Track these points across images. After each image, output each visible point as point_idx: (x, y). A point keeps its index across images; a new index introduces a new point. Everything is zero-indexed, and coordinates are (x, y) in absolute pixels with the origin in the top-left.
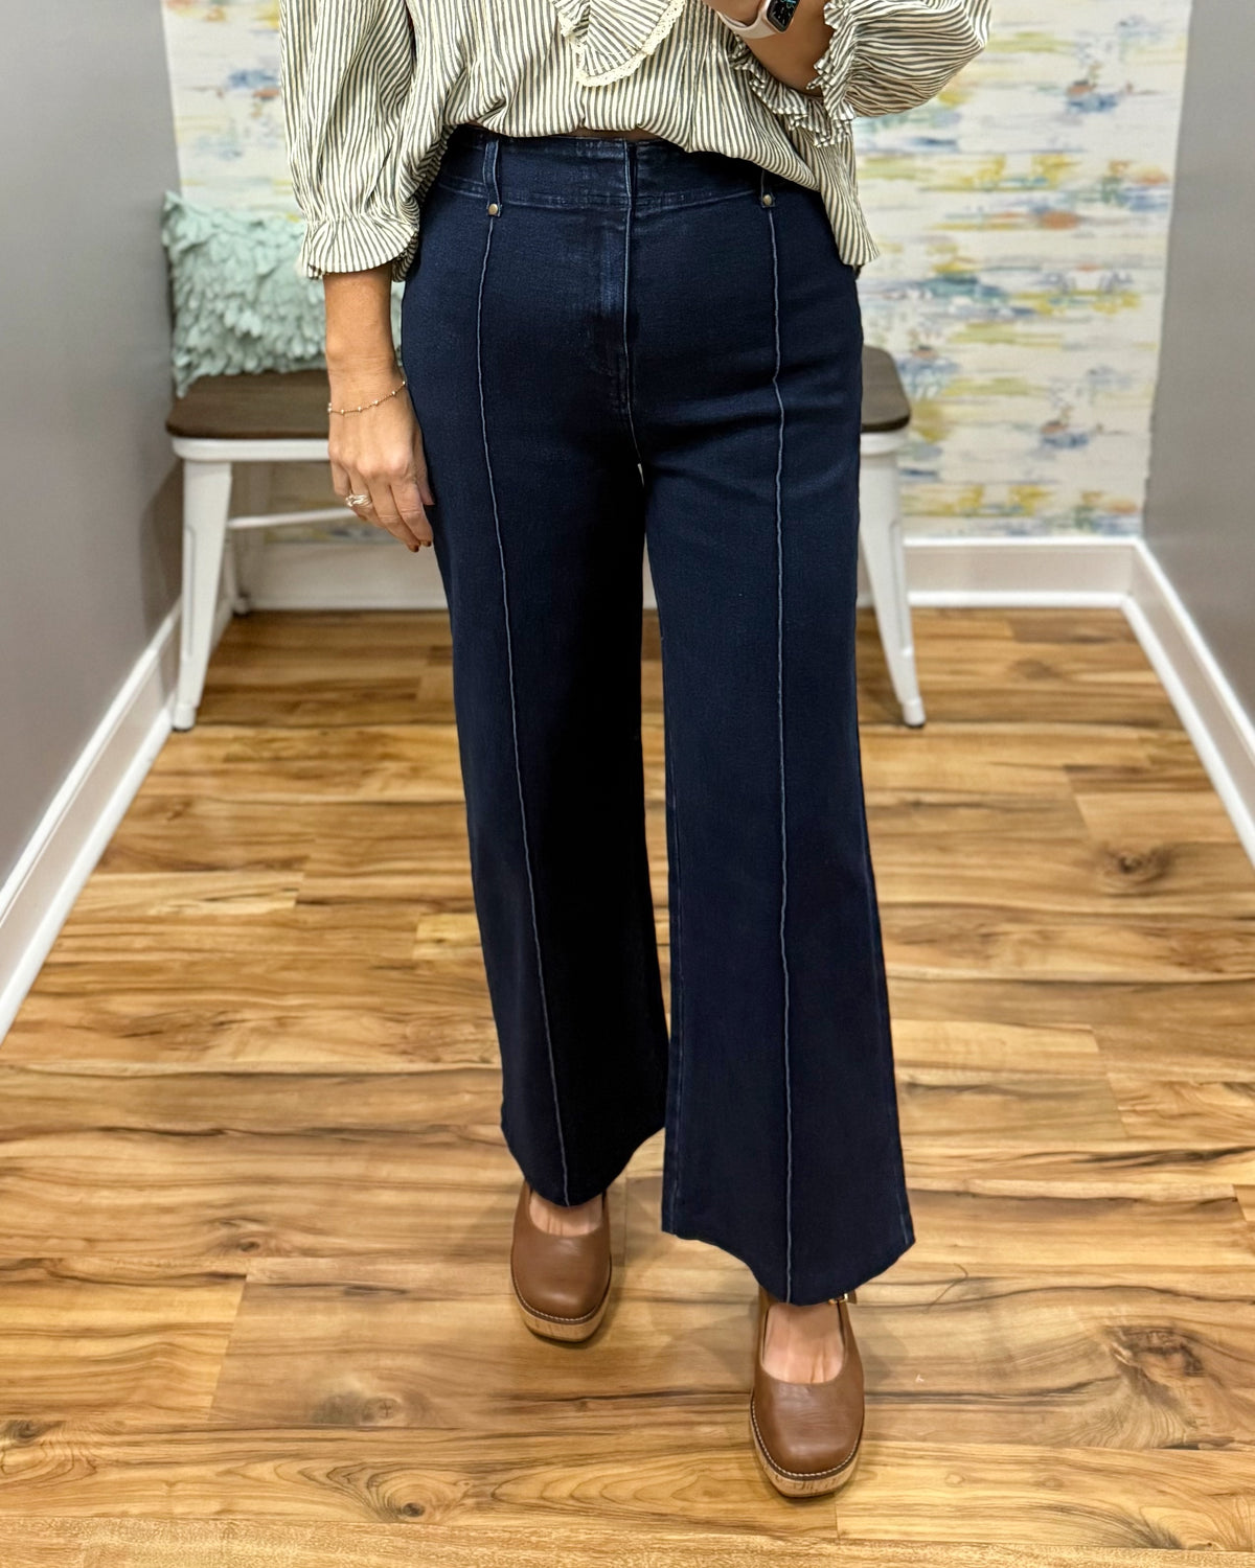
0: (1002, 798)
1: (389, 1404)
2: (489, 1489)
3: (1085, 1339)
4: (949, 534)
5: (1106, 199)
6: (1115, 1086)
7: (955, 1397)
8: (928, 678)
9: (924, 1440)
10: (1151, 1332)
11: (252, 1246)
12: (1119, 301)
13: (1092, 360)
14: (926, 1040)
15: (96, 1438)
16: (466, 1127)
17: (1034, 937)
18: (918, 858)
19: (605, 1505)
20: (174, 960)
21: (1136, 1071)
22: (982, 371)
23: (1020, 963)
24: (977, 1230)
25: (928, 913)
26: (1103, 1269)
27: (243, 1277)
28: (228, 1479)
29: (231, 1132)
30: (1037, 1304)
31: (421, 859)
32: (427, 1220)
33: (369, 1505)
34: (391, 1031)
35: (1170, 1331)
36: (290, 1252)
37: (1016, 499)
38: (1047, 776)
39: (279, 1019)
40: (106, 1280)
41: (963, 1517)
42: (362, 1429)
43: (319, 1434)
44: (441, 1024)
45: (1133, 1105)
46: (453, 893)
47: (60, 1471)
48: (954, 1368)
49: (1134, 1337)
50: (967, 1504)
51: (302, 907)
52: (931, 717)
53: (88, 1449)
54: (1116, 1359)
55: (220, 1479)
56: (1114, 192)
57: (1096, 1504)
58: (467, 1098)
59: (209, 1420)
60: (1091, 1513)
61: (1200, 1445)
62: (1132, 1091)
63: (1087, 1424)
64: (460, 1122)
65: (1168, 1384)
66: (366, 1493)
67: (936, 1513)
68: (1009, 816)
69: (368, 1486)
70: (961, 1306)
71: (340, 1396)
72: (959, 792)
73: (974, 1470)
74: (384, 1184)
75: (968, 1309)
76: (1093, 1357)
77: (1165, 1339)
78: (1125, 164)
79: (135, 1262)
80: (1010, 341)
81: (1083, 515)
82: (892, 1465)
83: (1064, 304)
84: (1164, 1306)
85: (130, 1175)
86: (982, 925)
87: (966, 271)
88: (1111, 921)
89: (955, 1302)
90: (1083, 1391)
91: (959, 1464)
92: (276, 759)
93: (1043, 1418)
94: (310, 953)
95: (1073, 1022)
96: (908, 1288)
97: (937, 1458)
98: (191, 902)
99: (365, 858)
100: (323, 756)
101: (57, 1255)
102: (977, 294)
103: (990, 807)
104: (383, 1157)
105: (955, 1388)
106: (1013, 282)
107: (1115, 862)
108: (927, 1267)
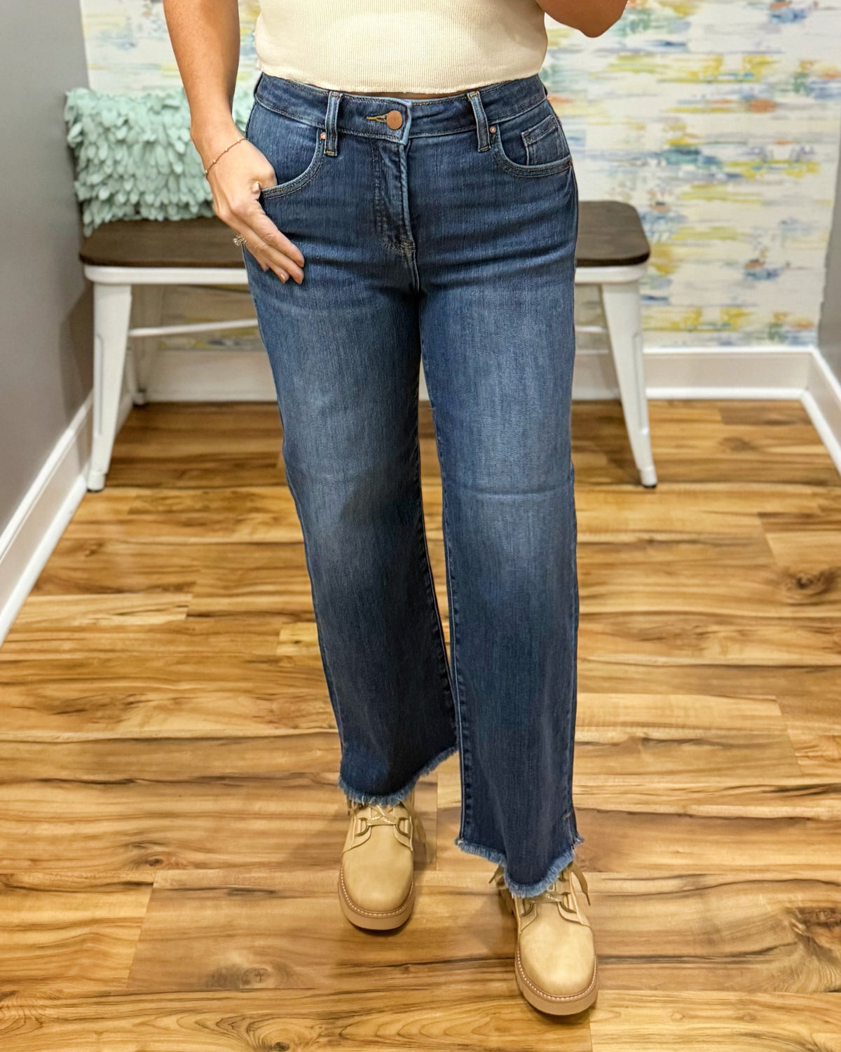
0: (713, 536)
1: (262, 972)
2: (338, 1031)
3: (774, 916)
4: (675, 345)
5: (798, 88)
6: (792, 739)
7: (678, 958)
8: (660, 450)
9: (656, 989)
10: (820, 912)
11: (157, 862)
12: (804, 168)
13: (783, 213)
14: (656, 708)
15: (41, 1002)
16: (318, 774)
17: (734, 634)
18: (652, 580)
19: (423, 1040)
20: (94, 658)
21: (808, 728)
22: (702, 221)
23: (724, 652)
24: (692, 842)
25: (658, 618)
26: (785, 868)
27: (152, 884)
28: (143, 1028)
29: (140, 781)
30: (737, 892)
31: (281, 583)
32: (290, 840)
33: (248, 1044)
34: (261, 707)
35: (833, 911)
36: (187, 866)
37: (726, 318)
38: (746, 521)
39: (174, 699)
40: (48, 888)
41: (684, 1042)
42: (243, 991)
43: (210, 995)
44: (298, 702)
45: (807, 752)
47: (15, 1026)
48: (676, 938)
49: (807, 915)
50: (687, 1033)
51: (191, 619)
52: (661, 479)
53: (36, 1010)
54: (793, 930)
55: (135, 1029)
56: (803, 84)
57: (780, 1031)
58: (319, 753)
59: (127, 987)
60: (776, 1037)
62: (805, 742)
63: (773, 976)
64: (312, 770)
65: (832, 948)
66: (245, 1035)
67: (664, 1040)
68: (717, 550)
69: (248, 1030)
70: (682, 894)
71: (227, 969)
72: (681, 532)
73: (690, 1009)
74: (259, 816)
75: (687, 897)
76: (778, 929)
77: (829, 916)
78: (811, 63)
79: (71, 876)
80: (724, 199)
81: (774, 330)
82: (633, 1007)
83: (764, 171)
84: (829, 893)
85: (64, 813)
86: (697, 627)
87: (690, 145)
88: (790, 623)
89: (677, 892)
90: (770, 953)
91: (681, 1005)
92: (170, 512)
93: (742, 973)
94: (198, 652)
95: (762, 694)
96: (643, 882)
97: (665, 1002)
98: (106, 616)
99: (239, 583)
100: (206, 509)
101: (9, 871)
102: (700, 163)
103: (704, 543)
104: (258, 797)
105: (677, 952)
106: (725, 153)
107: (794, 581)
108: (656, 867)
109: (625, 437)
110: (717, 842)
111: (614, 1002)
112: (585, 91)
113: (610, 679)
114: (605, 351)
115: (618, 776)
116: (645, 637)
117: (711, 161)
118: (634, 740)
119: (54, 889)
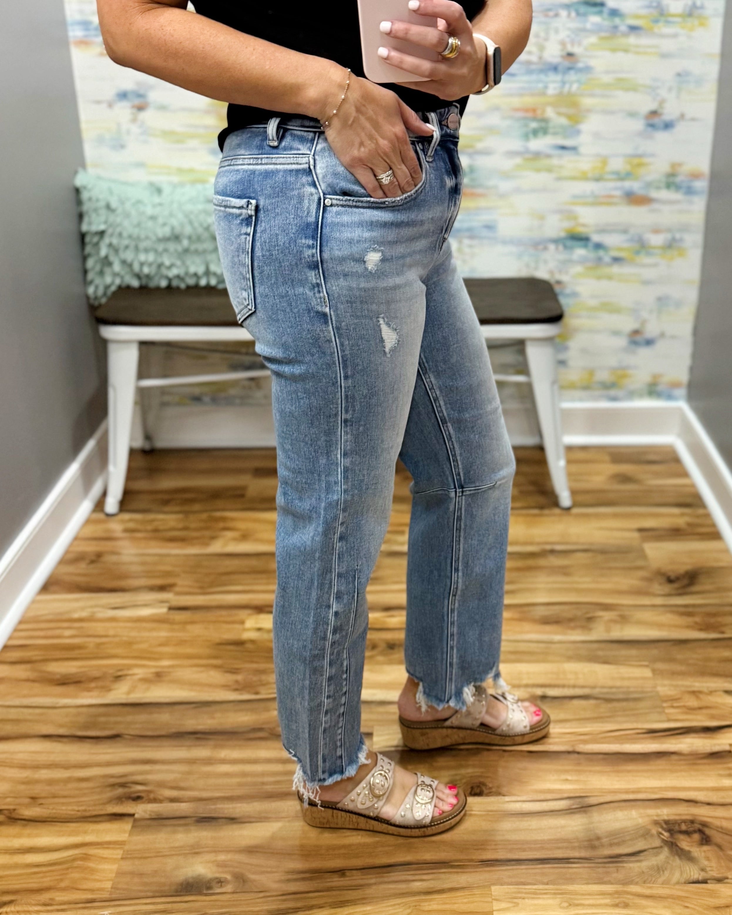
0: (601, 546)
1: (222, 880)
3: (643, 827)
5: (669, 186)
6: (661, 693)
7: (566, 860)
9: (547, 884)
10: (681, 823)
11: (139, 798)
12: (675, 253)
13: (659, 290)
14: (552, 673)
15: (37, 908)
16: (274, 728)
17: (616, 618)
18: (551, 579)
20: (90, 642)
21: (676, 686)
22: (593, 297)
23: (608, 631)
24: (579, 771)
25: (556, 607)
26: (653, 790)
27: (133, 815)
29: (126, 737)
30: (614, 809)
31: (247, 584)
32: (249, 779)
34: (229, 678)
35: (692, 822)
36: (163, 801)
37: (614, 378)
38: (627, 534)
39: (157, 673)
40: (44, 820)
42: (206, 895)
43: (178, 899)
44: (259, 674)
45: (672, 703)
48: (565, 845)
49: (671, 825)
51: (172, 611)
54: (661, 837)
56: (673, 182)
59: (110, 895)
61: (709, 881)
62: (671, 696)
63: (643, 872)
64: (269, 726)
65: (691, 850)
68: (605, 556)
70: (569, 811)
71: (192, 878)
72: (576, 544)
73: (575, 899)
74: (223, 761)
75: (575, 813)
76: (647, 836)
77: (689, 826)
78: (680, 164)
79: (65, 810)
80: (610, 278)
81: (652, 388)
82: (529, 898)
83: (642, 255)
84: (689, 808)
85: (60, 761)
86: (586, 613)
87: (583, 233)
88: (662, 609)
89: (566, 810)
90: (642, 854)
91: (568, 896)
92: (156, 530)
93: (617, 870)
94: (177, 637)
95: (638, 661)
96: (538, 803)
97: (555, 894)
98: (101, 610)
99: (212, 584)
100: (186, 529)
101: (11, 807)
102: (590, 248)
103: (593, 551)
104: (222, 747)
105: (565, 855)
106: (612, 240)
107: (664, 578)
108: (550, 791)
110: (599, 772)
111: (514, 895)
112: (496, 187)
116: (547, 621)
117: (598, 246)
118: (534, 697)
119: (49, 820)
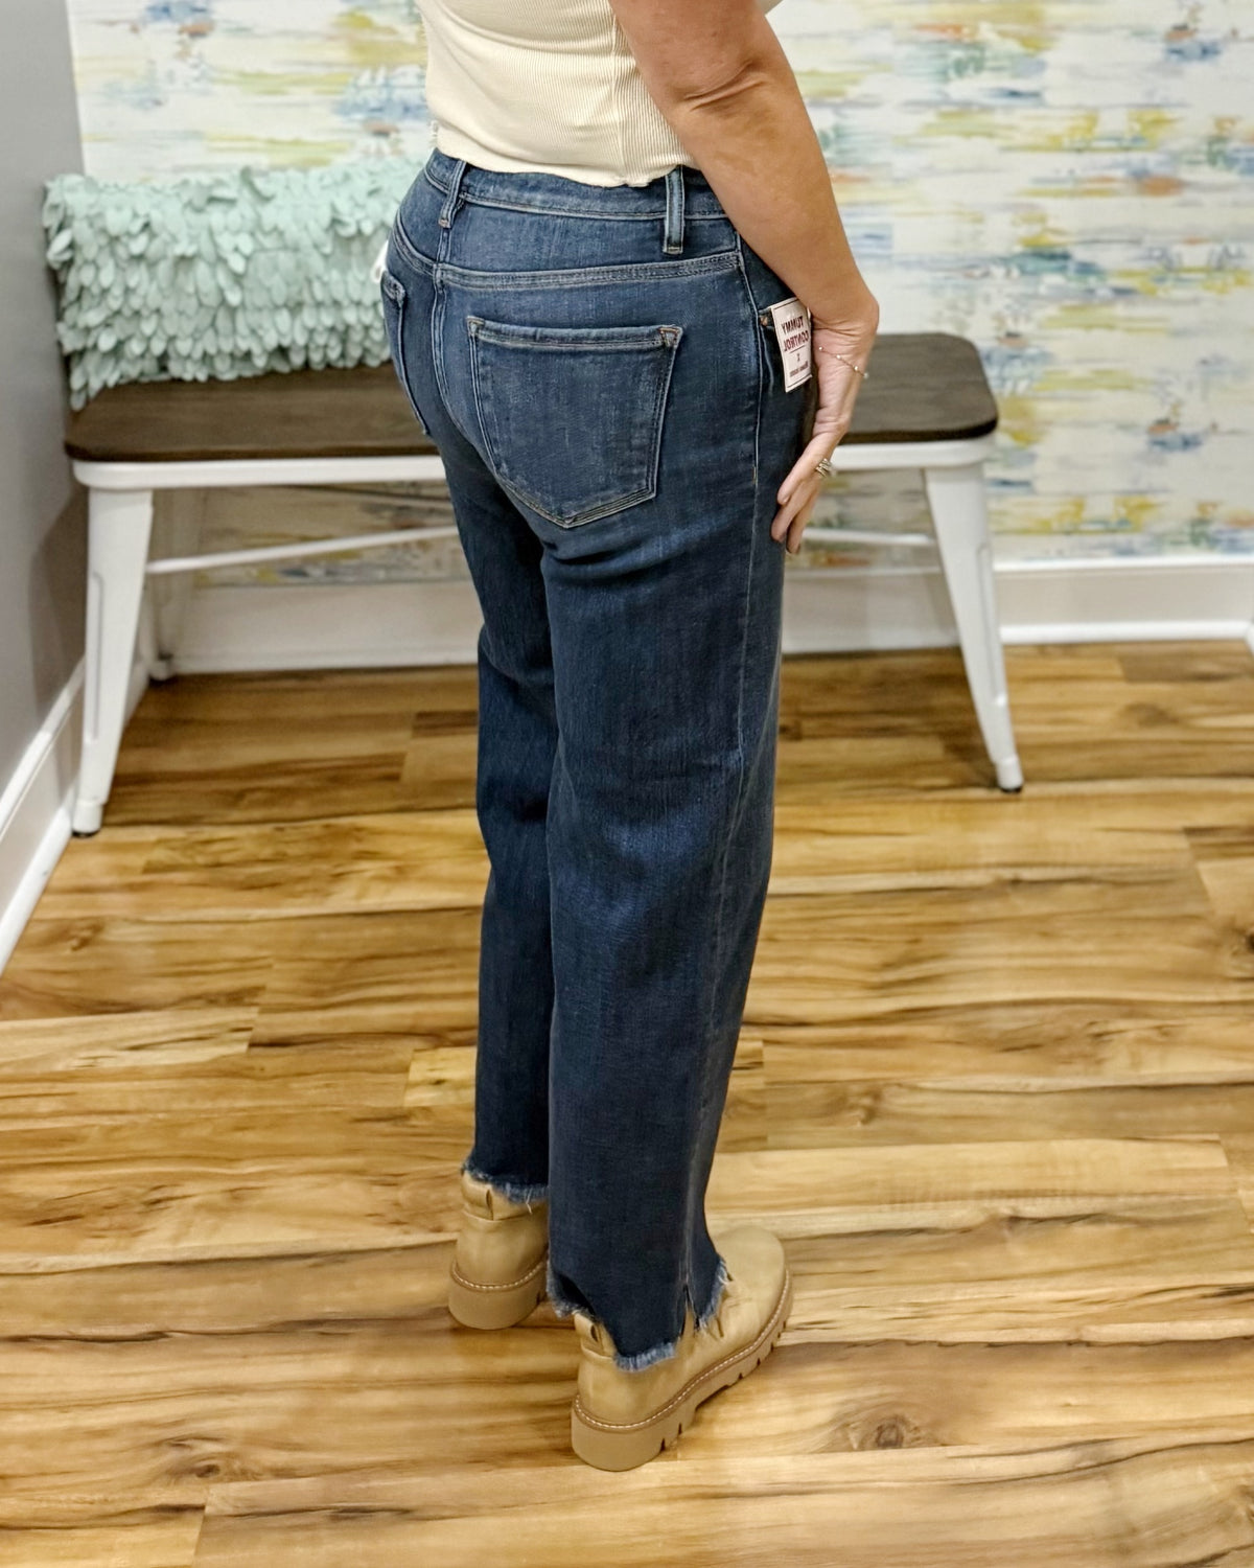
0: (1113, 870)
3: (1221, 1502)
4: (1046, 556)
5: (1213, 159)
6: (1247, 1205)
8: (1026, 729)
11: (210, 1470)
12: (1230, 279)
13: (1202, 347)
14: (1030, 1165)
17: (1150, 1034)
18: (1017, 948)
20: (90, 1126)
22: (1079, 361)
23: (1136, 1064)
24: (1091, 1386)
25: (1030, 1012)
27: (201, 1508)
29: (177, 1336)
30: (1163, 1466)
31: (412, 982)
34: (380, 1198)
36: (260, 1474)
37: (1123, 511)
38: (1165, 842)
39: (232, 1191)
40: (25, 1524)
46: (455, 1022)
51: (258, 1051)
52: (1030, 777)
54: (1252, 1522)
56: (1220, 153)
68: (1123, 892)
70: (1073, 1475)
72: (1064, 865)
75: (1084, 1477)
76: (1228, 1523)
78: (1232, 121)
79: (64, 1501)
80: (1110, 327)
81: (1198, 529)
83: (1169, 284)
85: (50, 1394)
86: (1092, 1024)
87: (1054, 245)
88: (1240, 1010)
89: (1068, 1472)
92: (216, 865)
94: (272, 1108)
95: (1197, 1132)
96: (1013, 1459)
98: (108, 1052)
99: (339, 985)
100: (279, 858)
102: (1071, 272)
103: (1099, 881)
104: (378, 1352)
106: (1110, 257)
107: (1244, 940)
108: (1034, 1432)
109: (970, 708)
110: (1130, 1385)
112: (887, 165)
113: (956, 1118)
114: (935, 569)
115: (972, 1284)
116: (1011, 1045)
117: (1086, 269)
118: (996, 1221)
119: (35, 1524)
